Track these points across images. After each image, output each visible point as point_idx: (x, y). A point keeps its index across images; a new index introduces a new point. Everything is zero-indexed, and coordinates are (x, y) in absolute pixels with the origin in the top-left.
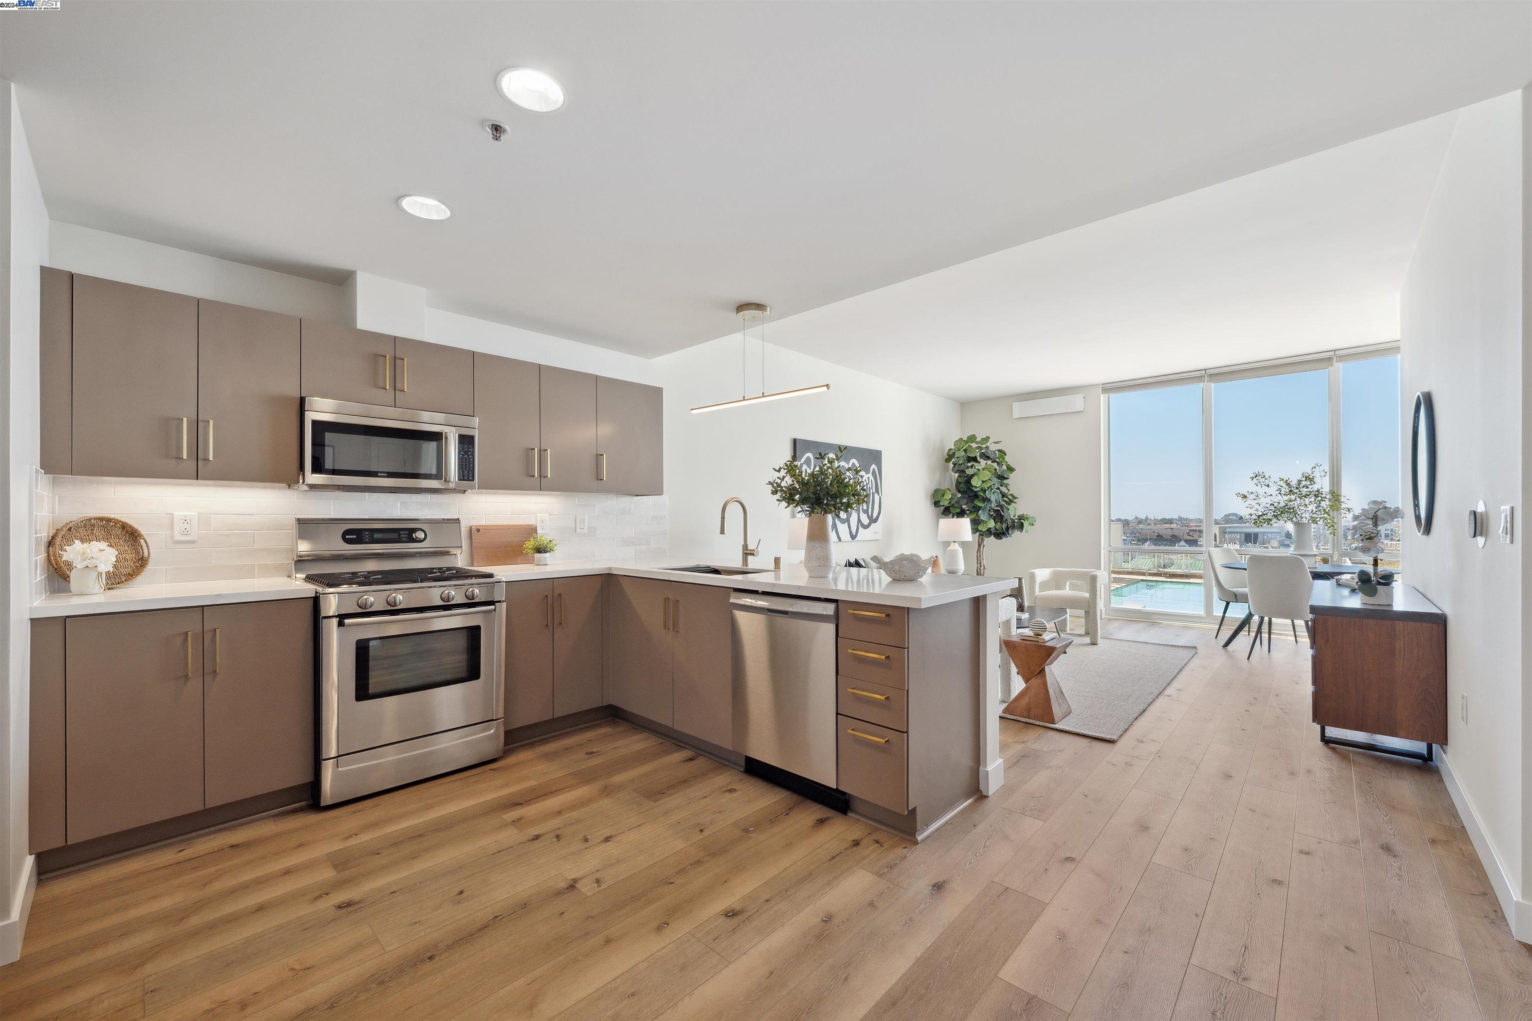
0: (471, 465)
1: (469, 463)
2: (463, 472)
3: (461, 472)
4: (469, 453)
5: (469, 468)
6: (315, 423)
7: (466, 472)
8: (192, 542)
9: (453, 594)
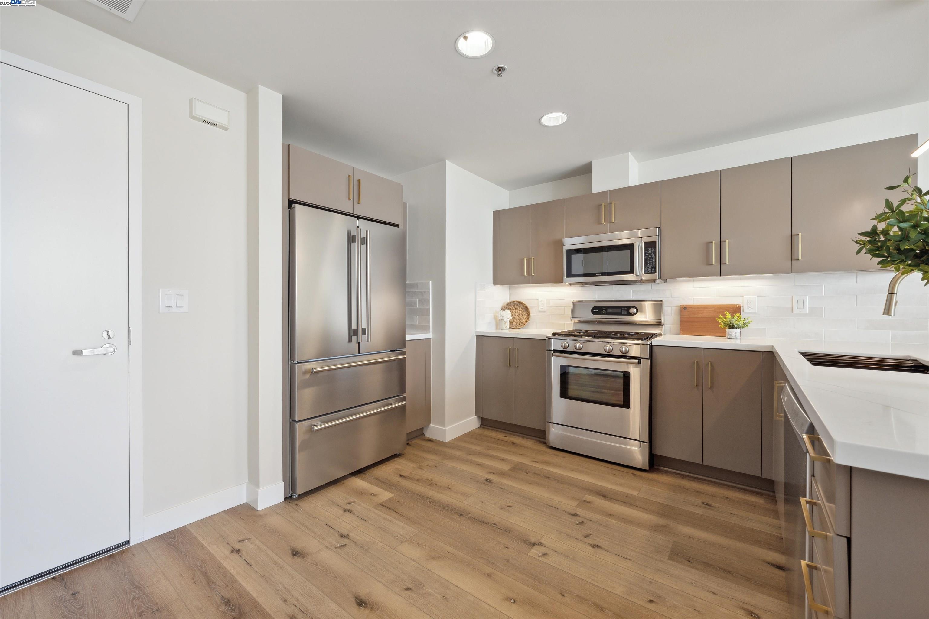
0: (654, 262)
1: (652, 261)
2: (648, 268)
3: (646, 268)
4: (652, 254)
5: (652, 264)
6: (567, 251)
7: (650, 267)
8: (544, 312)
9: (611, 348)
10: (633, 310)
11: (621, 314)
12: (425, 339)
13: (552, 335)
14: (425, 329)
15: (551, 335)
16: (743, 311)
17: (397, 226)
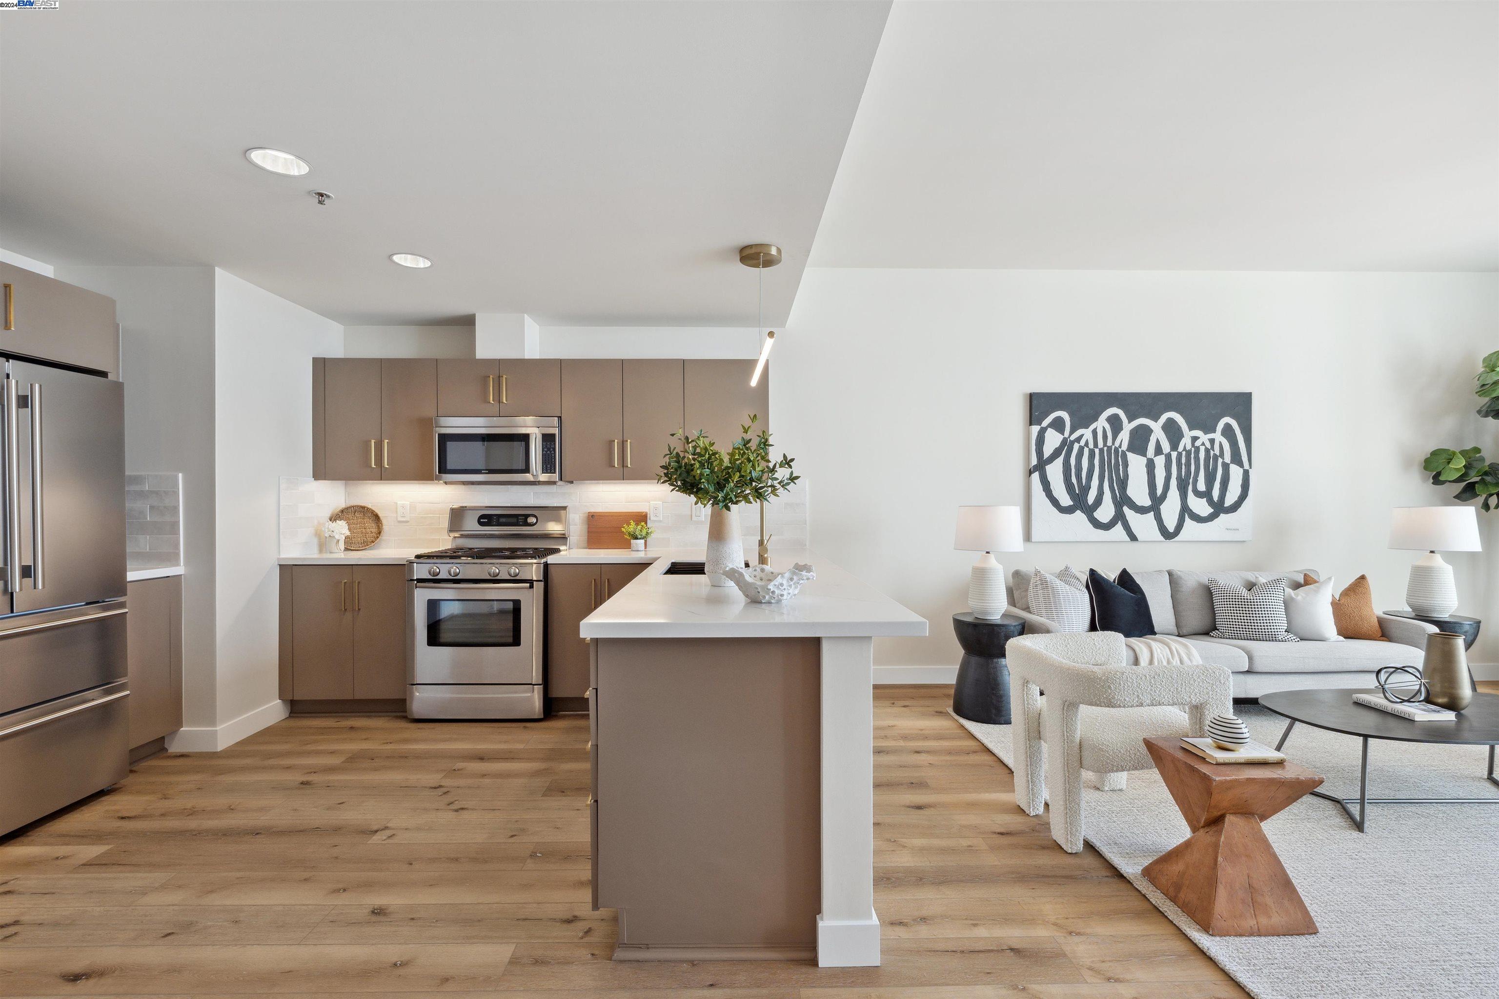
0: (553, 460)
1: (551, 457)
2: (546, 466)
3: (544, 466)
4: (552, 450)
5: (552, 463)
6: (440, 436)
7: (549, 466)
8: (407, 522)
9: (497, 571)
10: (532, 520)
11: (516, 524)
12: (169, 577)
13: (415, 558)
14: (171, 558)
15: (413, 558)
16: (650, 519)
17: (103, 374)
